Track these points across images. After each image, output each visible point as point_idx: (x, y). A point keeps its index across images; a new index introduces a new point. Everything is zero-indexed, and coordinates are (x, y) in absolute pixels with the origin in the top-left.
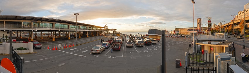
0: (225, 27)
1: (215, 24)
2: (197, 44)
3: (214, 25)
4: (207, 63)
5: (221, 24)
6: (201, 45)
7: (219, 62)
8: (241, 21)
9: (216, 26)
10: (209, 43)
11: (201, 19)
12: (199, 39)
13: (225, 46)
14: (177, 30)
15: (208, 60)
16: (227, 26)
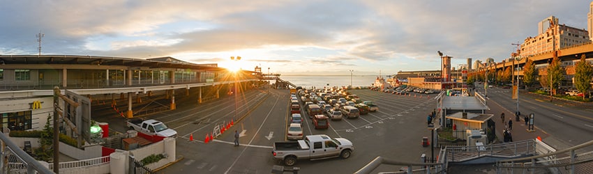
0: (498, 70)
1: (478, 61)
2: (446, 117)
3: (478, 64)
4: (459, 140)
5: (491, 60)
6: (451, 120)
7: (470, 140)
8: (527, 61)
9: (480, 66)
10: (465, 116)
11: (449, 58)
12: (448, 108)
13: (480, 122)
14: (401, 76)
15: (460, 136)
16: (501, 69)
